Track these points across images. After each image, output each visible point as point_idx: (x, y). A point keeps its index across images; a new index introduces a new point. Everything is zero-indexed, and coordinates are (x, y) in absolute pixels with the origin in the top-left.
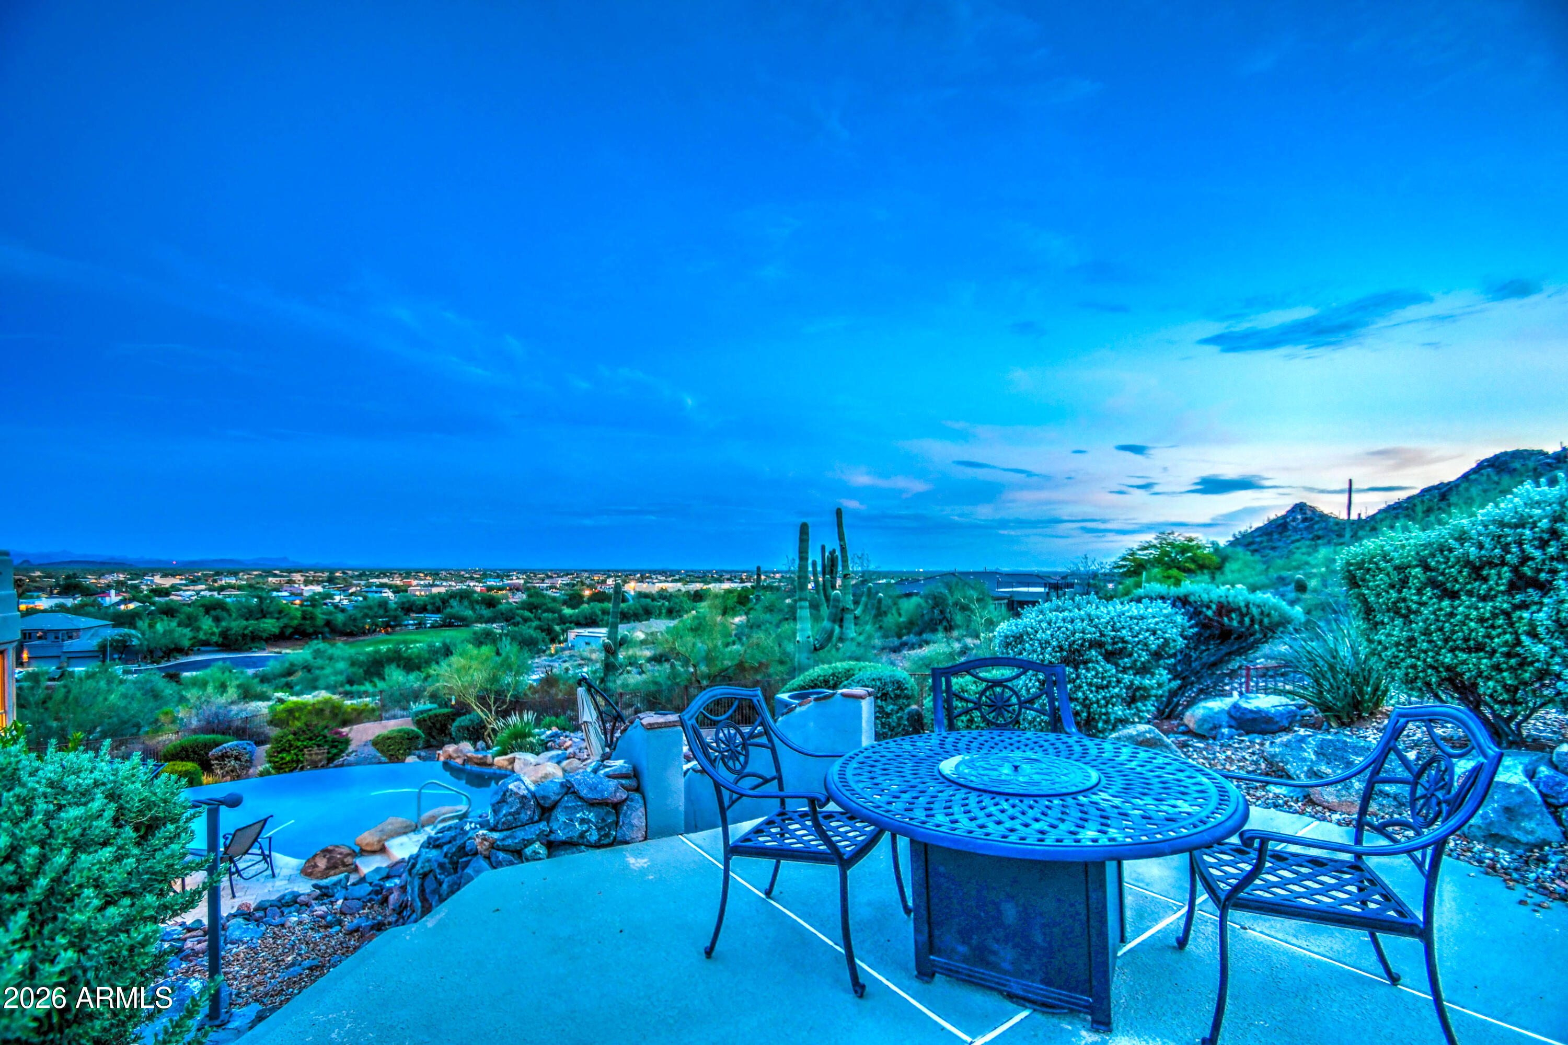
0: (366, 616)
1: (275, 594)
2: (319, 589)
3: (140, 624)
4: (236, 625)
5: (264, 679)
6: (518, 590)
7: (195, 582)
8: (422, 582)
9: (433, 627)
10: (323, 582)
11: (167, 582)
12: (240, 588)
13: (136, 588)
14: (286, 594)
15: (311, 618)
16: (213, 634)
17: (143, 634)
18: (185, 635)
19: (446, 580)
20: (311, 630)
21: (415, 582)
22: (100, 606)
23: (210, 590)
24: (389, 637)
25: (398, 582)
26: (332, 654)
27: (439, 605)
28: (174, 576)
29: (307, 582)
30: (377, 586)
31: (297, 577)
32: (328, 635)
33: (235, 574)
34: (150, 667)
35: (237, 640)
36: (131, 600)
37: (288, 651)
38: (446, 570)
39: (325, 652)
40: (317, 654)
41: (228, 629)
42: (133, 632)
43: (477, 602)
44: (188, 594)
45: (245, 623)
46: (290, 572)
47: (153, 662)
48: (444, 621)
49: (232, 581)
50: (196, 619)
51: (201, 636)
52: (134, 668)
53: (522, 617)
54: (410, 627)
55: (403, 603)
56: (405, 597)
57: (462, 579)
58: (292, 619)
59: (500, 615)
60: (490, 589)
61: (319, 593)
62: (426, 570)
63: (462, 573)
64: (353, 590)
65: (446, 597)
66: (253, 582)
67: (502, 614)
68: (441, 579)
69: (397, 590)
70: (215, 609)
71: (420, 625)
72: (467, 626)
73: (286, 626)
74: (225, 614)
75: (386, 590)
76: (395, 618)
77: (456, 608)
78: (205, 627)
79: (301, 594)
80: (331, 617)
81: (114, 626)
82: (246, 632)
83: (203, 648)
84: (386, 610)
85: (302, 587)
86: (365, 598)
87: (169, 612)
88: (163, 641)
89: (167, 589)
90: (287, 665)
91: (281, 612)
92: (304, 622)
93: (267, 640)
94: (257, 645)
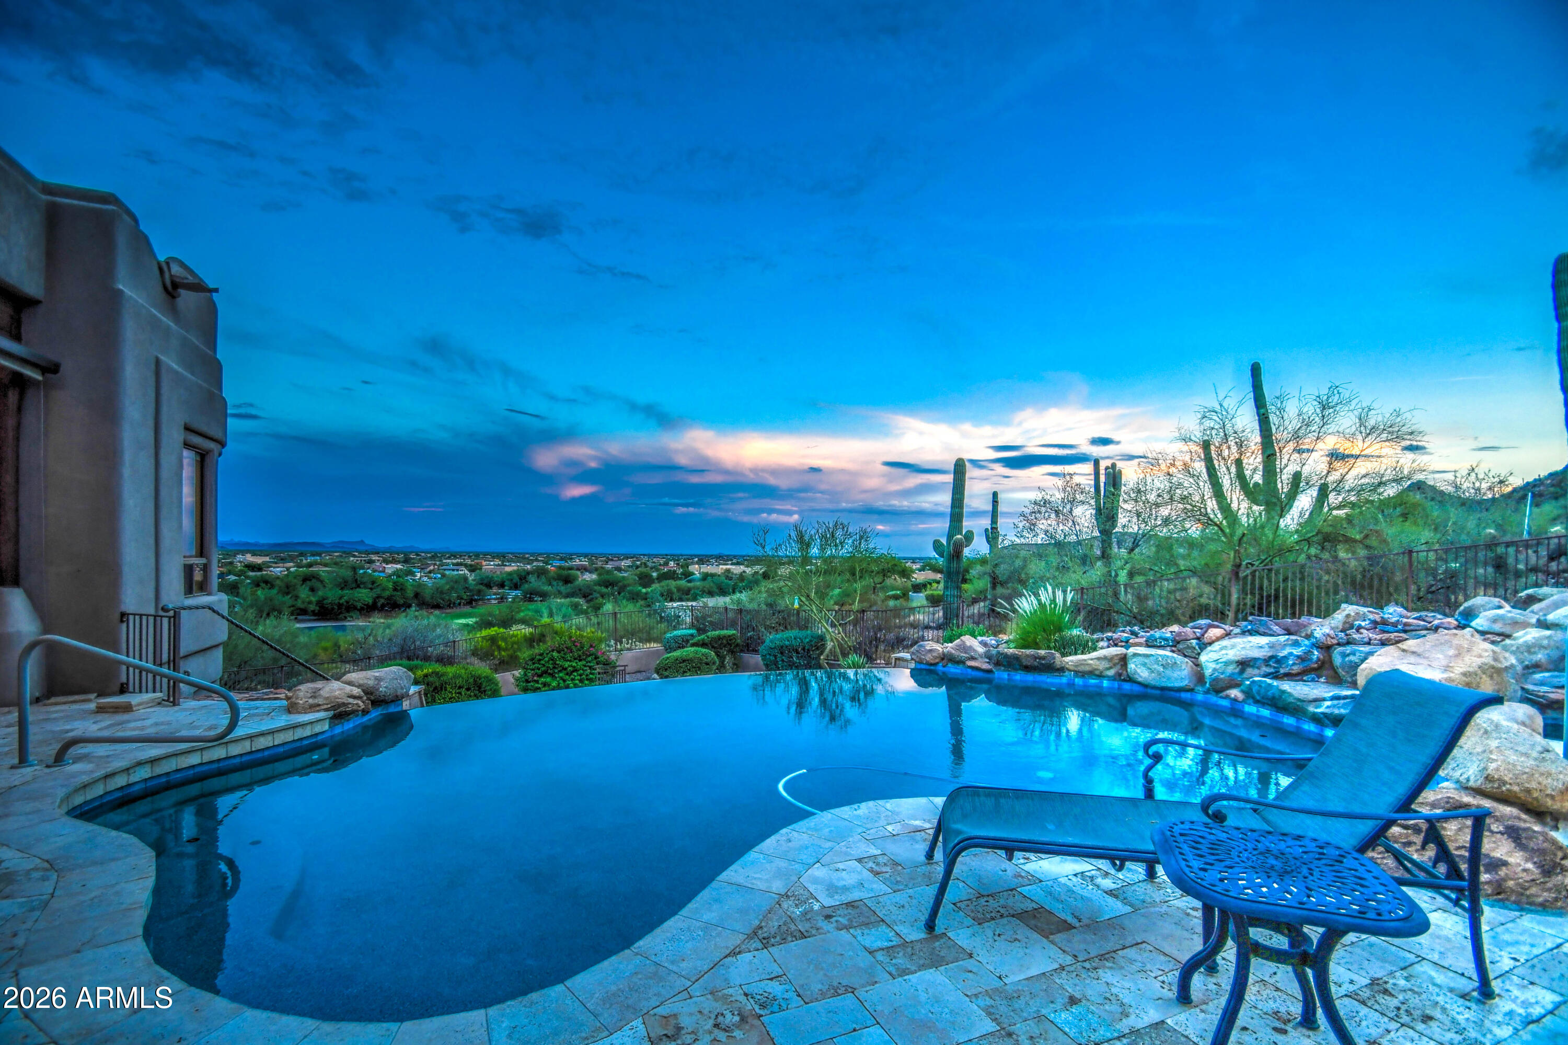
1: (361, 570)
2: (399, 567)
4: (332, 595)
6: (585, 570)
7: (283, 560)
8: (492, 563)
9: (516, 600)
10: (400, 561)
11: (258, 560)
12: (326, 565)
13: (232, 564)
14: (370, 571)
15: (400, 590)
16: (310, 603)
17: (248, 601)
18: (285, 603)
19: (513, 560)
20: (402, 602)
21: (486, 563)
23: (300, 566)
24: (474, 610)
25: (472, 561)
27: (518, 581)
28: (262, 555)
29: (387, 562)
30: (454, 564)
31: (374, 557)
32: (416, 607)
33: (315, 553)
35: (333, 609)
36: (227, 574)
37: (382, 620)
38: (506, 554)
41: (324, 598)
43: (554, 578)
44: (279, 570)
45: (339, 593)
46: (368, 553)
48: (525, 596)
49: (317, 559)
50: (293, 589)
51: (301, 604)
53: (600, 593)
54: (493, 602)
55: (482, 579)
56: (482, 574)
57: (528, 561)
58: (384, 590)
59: (578, 591)
61: (400, 571)
62: (491, 553)
63: (528, 555)
64: (432, 568)
65: (518, 575)
66: (337, 561)
67: (580, 590)
68: (508, 560)
70: (308, 581)
72: (546, 601)
73: (379, 597)
74: (318, 585)
75: (462, 568)
77: (534, 583)
78: (305, 596)
79: (384, 572)
80: (418, 592)
82: (342, 601)
83: (304, 615)
84: (466, 586)
85: (383, 565)
86: (443, 576)
87: (267, 583)
89: (259, 565)
91: (373, 583)
92: (395, 593)
93: (361, 610)
94: (351, 614)
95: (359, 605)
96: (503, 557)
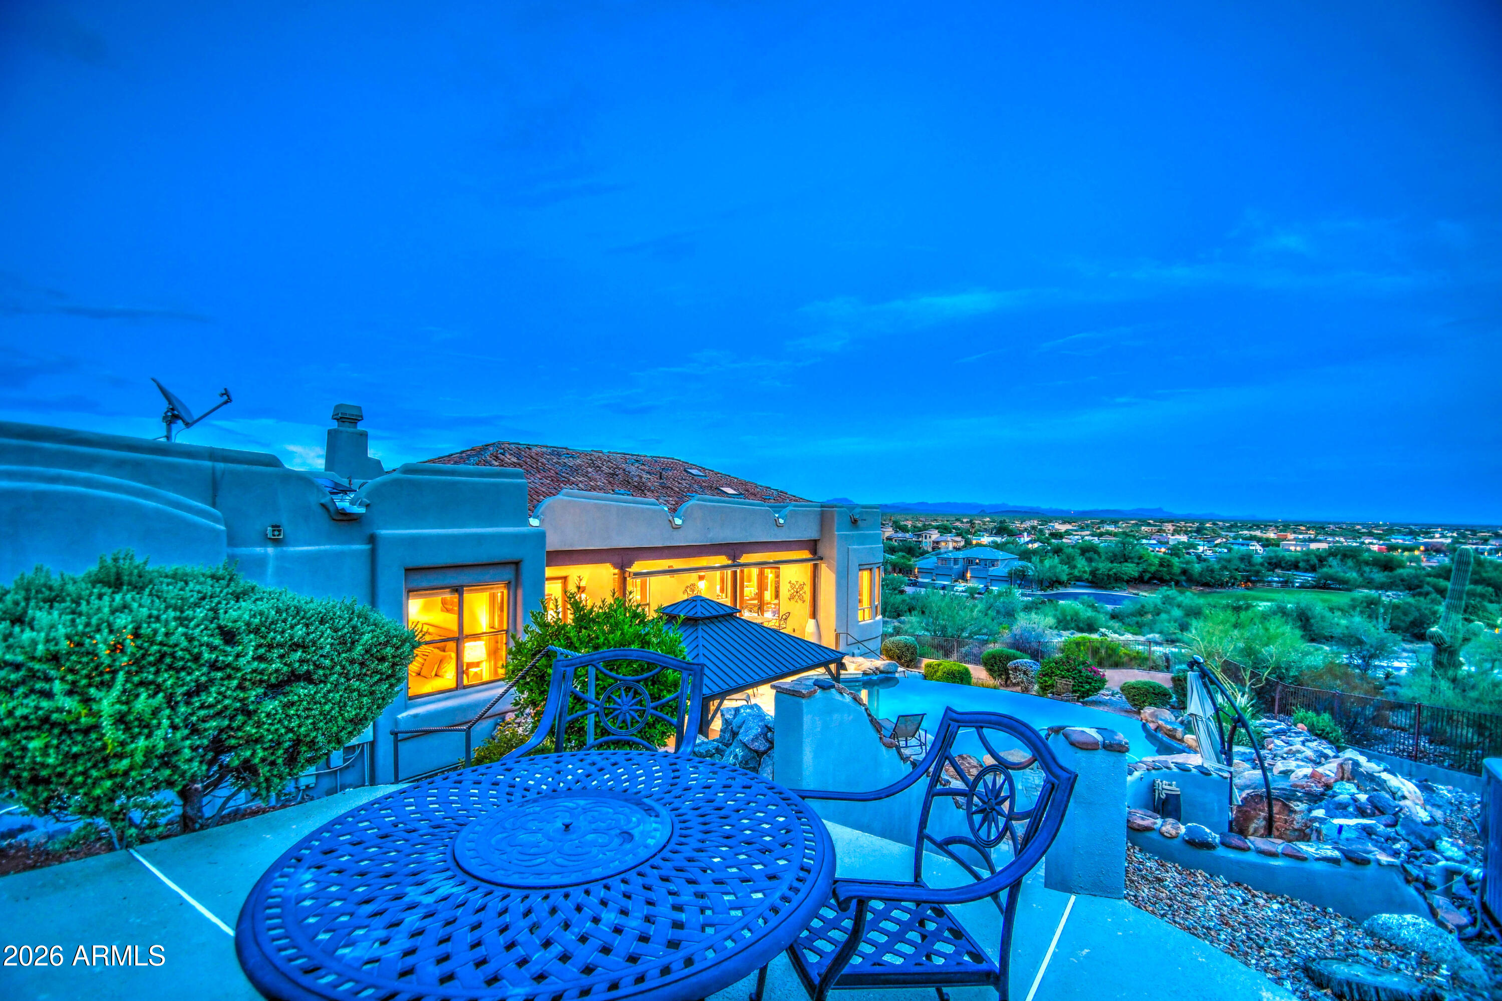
0: (1225, 568)
1: (1144, 541)
2: (1184, 538)
3: (1034, 559)
4: (1103, 566)
5: (1114, 616)
6: (1439, 552)
7: (1082, 529)
8: (1301, 537)
9: (1302, 587)
10: (1191, 532)
11: (1063, 528)
12: (1114, 535)
13: (1041, 531)
14: (1154, 542)
15: (1168, 565)
16: (1085, 572)
17: (1036, 568)
18: (1063, 571)
19: (1333, 534)
21: (1291, 536)
22: (1017, 544)
23: (1093, 535)
24: (1247, 592)
25: (1272, 535)
26: (1182, 602)
27: (1315, 563)
28: (1070, 523)
29: (1176, 532)
30: (1246, 539)
31: (1169, 527)
32: (1184, 584)
33: (1115, 523)
34: (1039, 593)
35: (1104, 579)
36: (1035, 541)
37: (1144, 594)
38: (1334, 524)
39: (1173, 599)
40: (1167, 600)
41: (1097, 569)
42: (1029, 565)
43: (1367, 563)
44: (1074, 539)
45: (1110, 565)
46: (1163, 522)
47: (1041, 590)
48: (1318, 582)
49: (1111, 528)
50: (1073, 559)
51: (1076, 573)
52: (1028, 592)
54: (1275, 585)
55: (1270, 558)
56: (1275, 552)
57: (1356, 535)
58: (1151, 565)
59: (1399, 582)
60: (1392, 548)
61: (1184, 543)
62: (1309, 523)
63: (1358, 528)
64: (1216, 542)
65: (1324, 555)
66: (1128, 531)
67: (1402, 580)
68: (1326, 534)
69: (1266, 543)
70: (1088, 552)
71: (1286, 584)
72: (1348, 591)
73: (1145, 571)
74: (1096, 556)
75: (1255, 543)
76: (1257, 572)
77: (1334, 567)
78: (1079, 566)
79: (1168, 543)
80: (1189, 566)
81: (1020, 559)
82: (1111, 573)
83: (1078, 583)
84: (1250, 563)
85: (1169, 536)
86: (1230, 550)
87: (1058, 551)
88: (1048, 574)
89: (1062, 534)
90: (1139, 606)
91: (1140, 558)
92: (1161, 569)
93: (1128, 582)
94: (1119, 585)
95: (1126, 578)
96: (1321, 528)
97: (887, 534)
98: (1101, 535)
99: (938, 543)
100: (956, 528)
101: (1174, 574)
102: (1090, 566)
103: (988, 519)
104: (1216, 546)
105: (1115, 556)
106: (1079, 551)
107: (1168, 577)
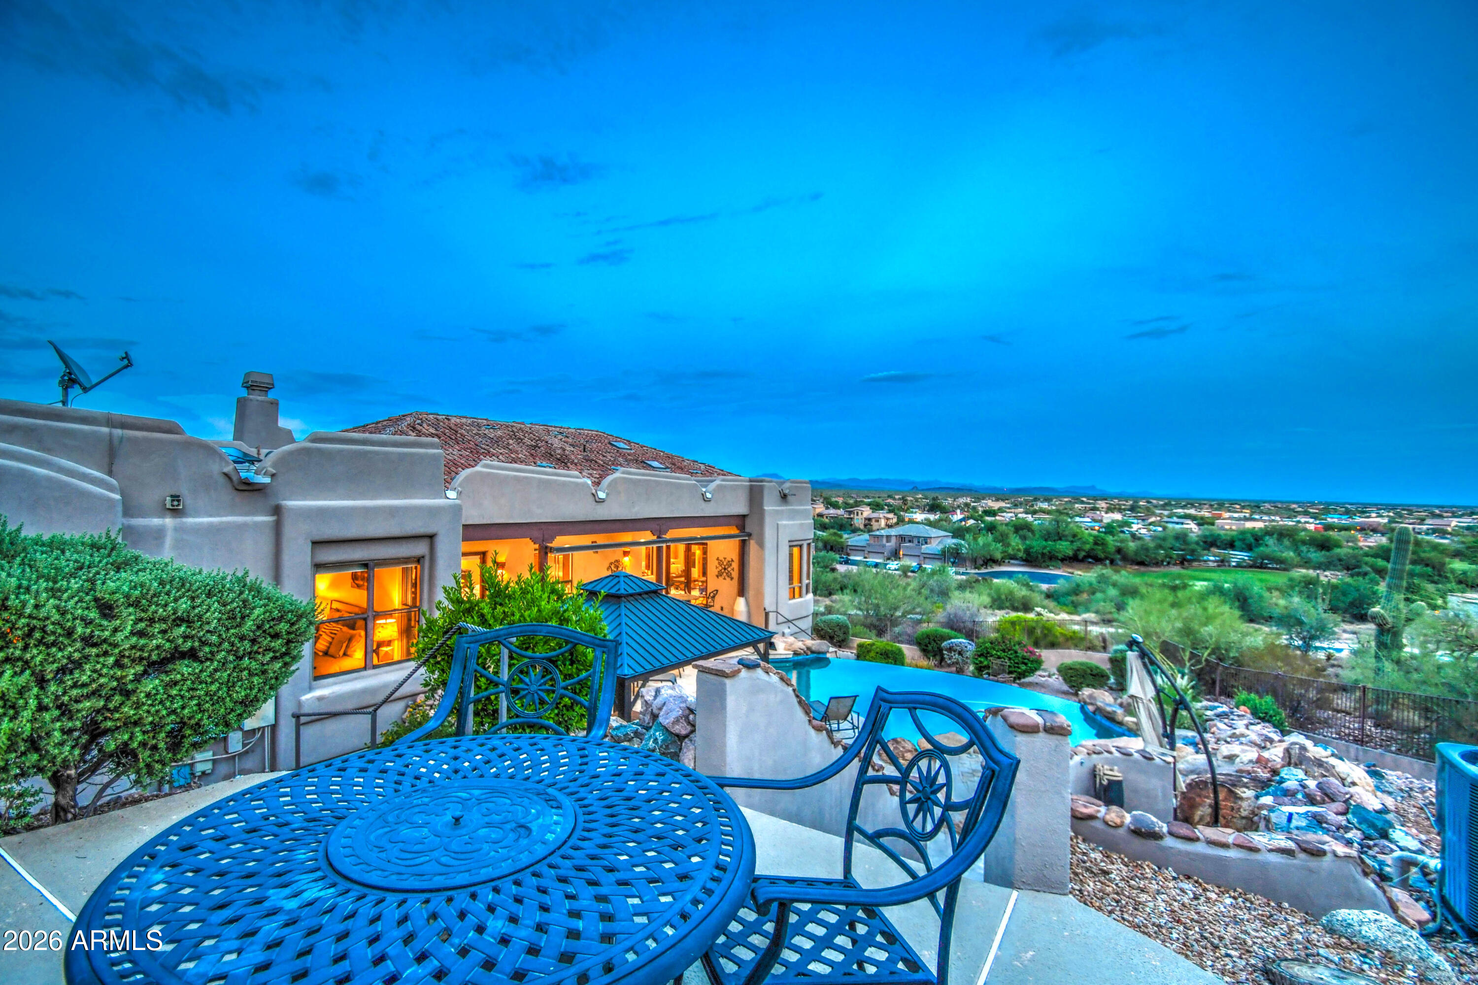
0: (1160, 547)
1: (1077, 519)
2: (1118, 516)
3: (967, 536)
4: (1037, 544)
5: (1049, 596)
6: (1375, 530)
7: (1016, 506)
8: (1236, 515)
9: (1239, 566)
10: (1125, 510)
11: (996, 505)
12: (1048, 512)
13: (974, 508)
14: (1088, 519)
15: (1103, 544)
16: (1019, 550)
17: (969, 545)
18: (997, 549)
19: (1268, 513)
21: (1227, 515)
22: (950, 521)
23: (1027, 513)
24: (1181, 572)
25: (1205, 513)
26: (1117, 581)
27: (1251, 541)
28: (1003, 500)
29: (1109, 510)
30: (1181, 517)
31: (1102, 504)
32: (1119, 562)
33: (1048, 500)
34: (973, 571)
35: (1037, 557)
36: (969, 518)
37: (1079, 573)
38: (1269, 502)
39: (1108, 578)
40: (1102, 579)
41: (1031, 548)
42: (963, 542)
43: (1304, 543)
44: (1008, 516)
45: (1044, 543)
46: (1096, 499)
47: (975, 568)
48: (1255, 561)
49: (1045, 506)
50: (1007, 536)
51: (1010, 551)
52: (962, 570)
53: (1372, 567)
54: (1211, 564)
55: (1205, 537)
56: (1211, 530)
57: (1291, 514)
58: (1085, 543)
59: (1337, 561)
60: (1329, 527)
61: (1117, 521)
62: (1243, 501)
63: (1294, 506)
64: (1153, 519)
65: (1260, 534)
66: (1061, 508)
67: (1340, 560)
68: (1262, 512)
69: (1202, 522)
70: (1022, 529)
71: (1223, 563)
72: (1285, 570)
73: (1079, 550)
74: (1030, 534)
75: (1189, 521)
76: (1193, 552)
77: (1271, 546)
78: (1013, 544)
79: (1101, 521)
80: (1123, 545)
81: (953, 537)
82: (1045, 551)
83: (1012, 561)
84: (1185, 541)
85: (1103, 514)
86: (1165, 528)
87: (991, 528)
88: (983, 552)
89: (995, 511)
90: (1074, 585)
91: (1074, 536)
92: (1096, 547)
93: (1062, 560)
94: (1053, 563)
96: (1256, 507)
97: (818, 511)
98: (1034, 512)
99: (870, 519)
100: (889, 505)
101: (1109, 553)
102: (1024, 544)
103: (920, 496)
104: (1150, 524)
105: (1049, 533)
106: (1013, 529)
107: (1102, 556)
